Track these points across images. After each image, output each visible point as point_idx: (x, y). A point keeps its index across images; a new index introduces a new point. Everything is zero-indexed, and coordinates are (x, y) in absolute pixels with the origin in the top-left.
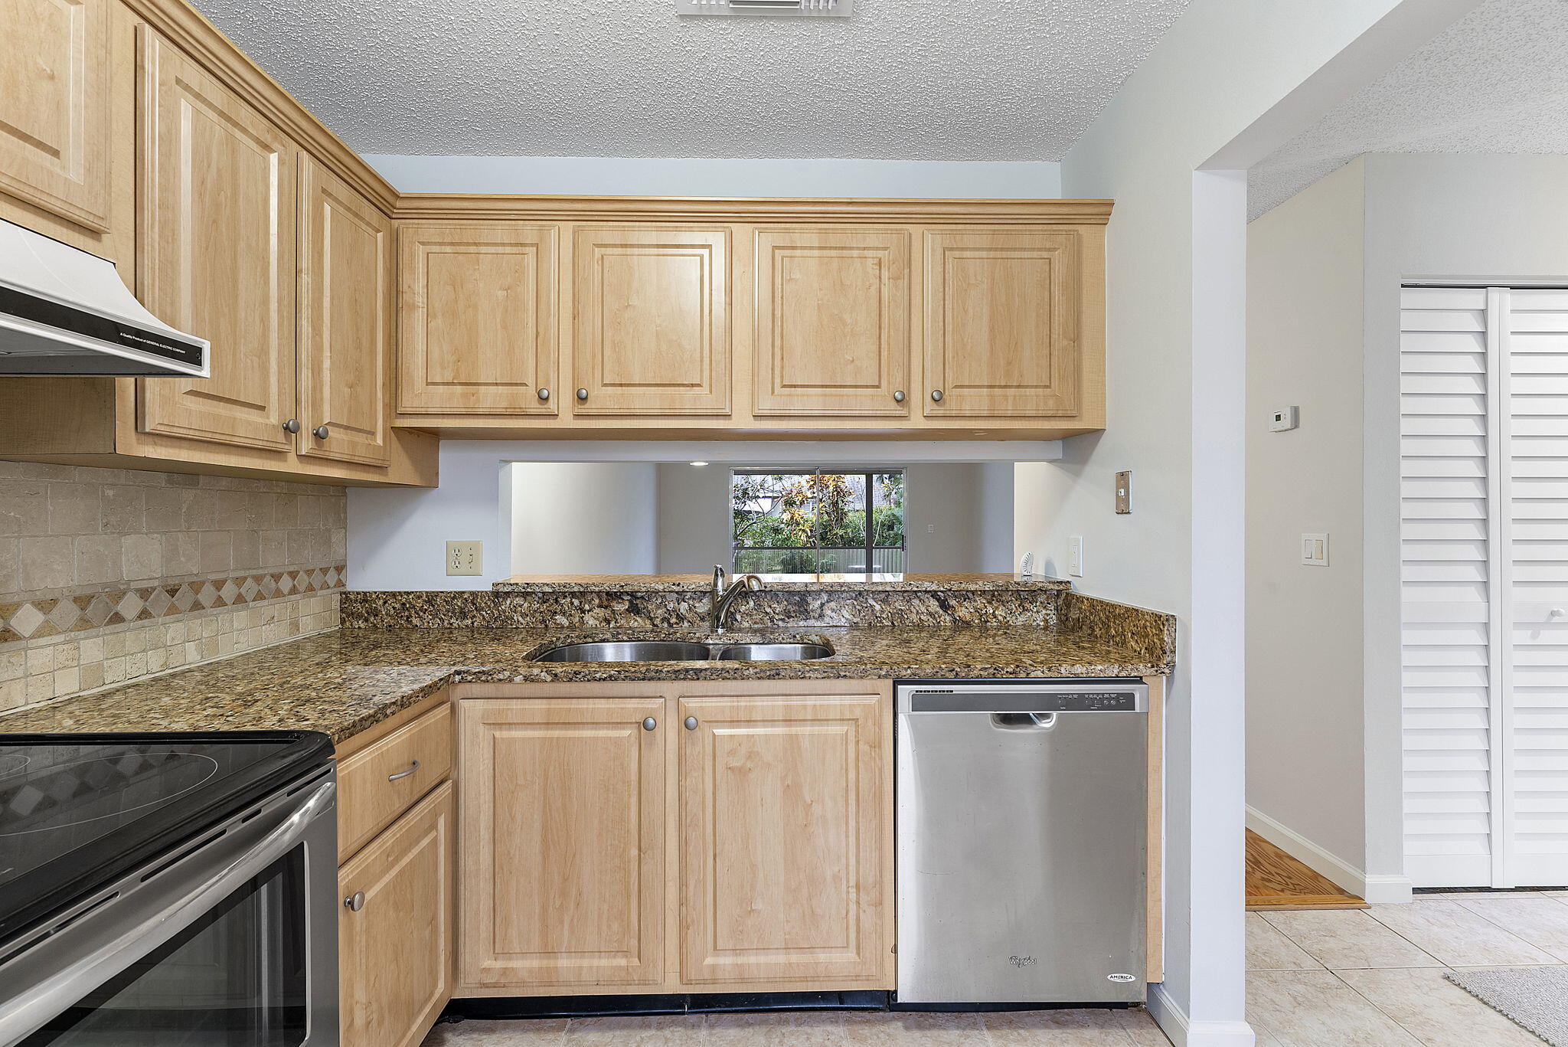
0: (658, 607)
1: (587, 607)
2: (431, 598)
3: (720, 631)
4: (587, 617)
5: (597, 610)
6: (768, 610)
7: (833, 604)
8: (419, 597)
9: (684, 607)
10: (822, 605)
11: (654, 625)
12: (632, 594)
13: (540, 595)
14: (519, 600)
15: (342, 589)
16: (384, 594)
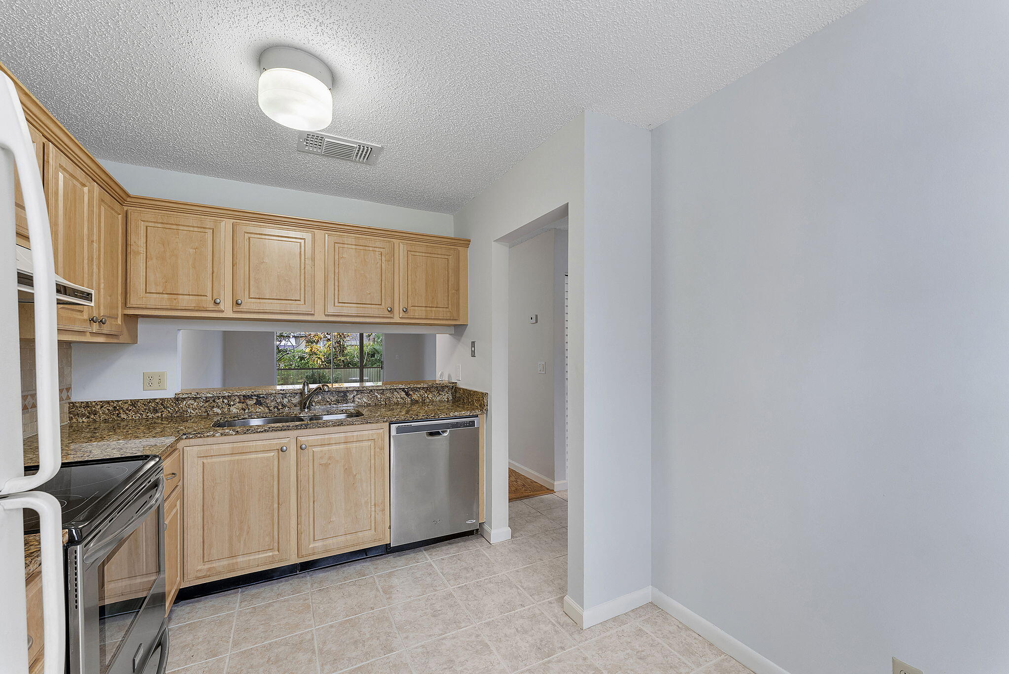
0: (272, 401)
1: (232, 403)
2: (134, 403)
3: (306, 410)
4: (232, 408)
5: (238, 405)
6: (328, 400)
7: (359, 396)
8: (125, 403)
9: (285, 401)
10: (354, 396)
11: (270, 410)
12: (258, 396)
13: (204, 398)
14: (192, 402)
15: (69, 401)
16: (101, 402)
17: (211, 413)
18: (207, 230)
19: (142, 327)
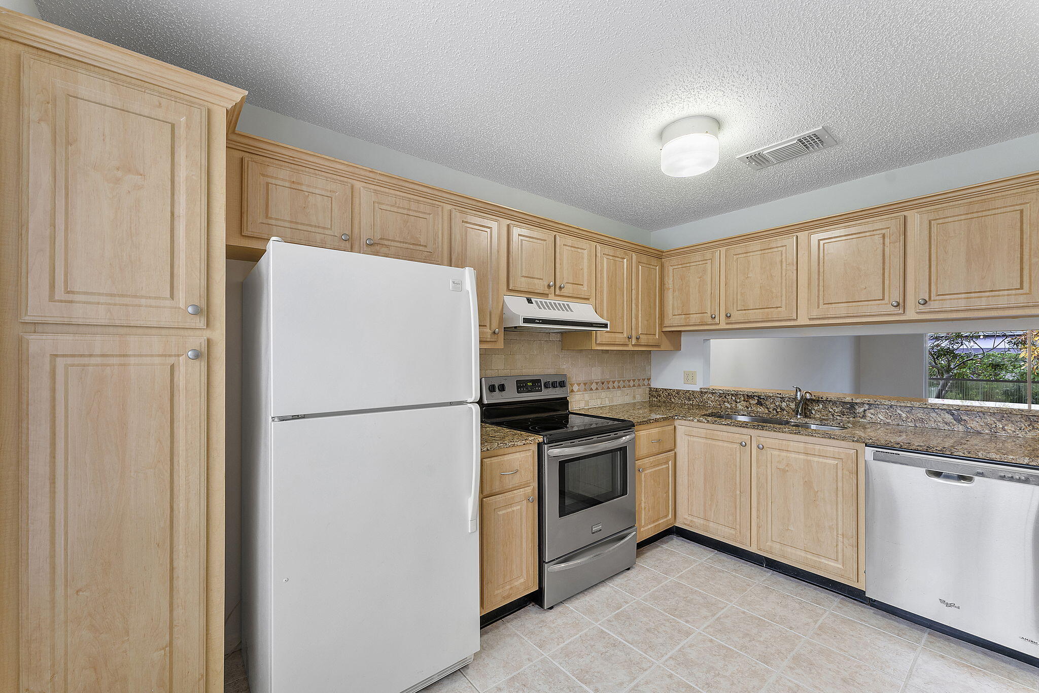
0: (771, 404)
1: (738, 401)
2: (678, 392)
3: (799, 417)
4: (738, 405)
5: (743, 402)
6: (831, 410)
7: (872, 411)
8: (674, 391)
9: (784, 404)
10: (865, 411)
11: (769, 411)
12: (759, 397)
13: (719, 394)
14: (710, 395)
15: (649, 387)
16: (662, 389)
17: (723, 406)
18: (707, 262)
19: (684, 339)
